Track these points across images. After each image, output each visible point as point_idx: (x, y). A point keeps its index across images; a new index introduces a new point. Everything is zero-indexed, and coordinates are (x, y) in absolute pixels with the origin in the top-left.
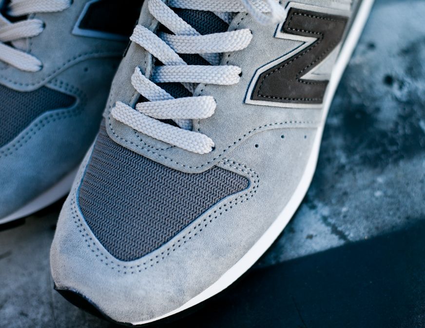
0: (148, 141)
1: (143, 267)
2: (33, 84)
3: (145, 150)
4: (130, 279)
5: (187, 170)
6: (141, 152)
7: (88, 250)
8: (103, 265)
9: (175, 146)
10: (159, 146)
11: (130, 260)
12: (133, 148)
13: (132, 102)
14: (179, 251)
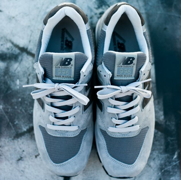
0: (124, 134)
1: (137, 163)
2: (78, 132)
3: (124, 136)
4: (136, 167)
5: (136, 135)
6: (123, 137)
7: (122, 167)
8: (128, 168)
9: (130, 132)
10: (127, 133)
11: (133, 163)
12: (120, 137)
13: (114, 126)
14: (142, 154)
